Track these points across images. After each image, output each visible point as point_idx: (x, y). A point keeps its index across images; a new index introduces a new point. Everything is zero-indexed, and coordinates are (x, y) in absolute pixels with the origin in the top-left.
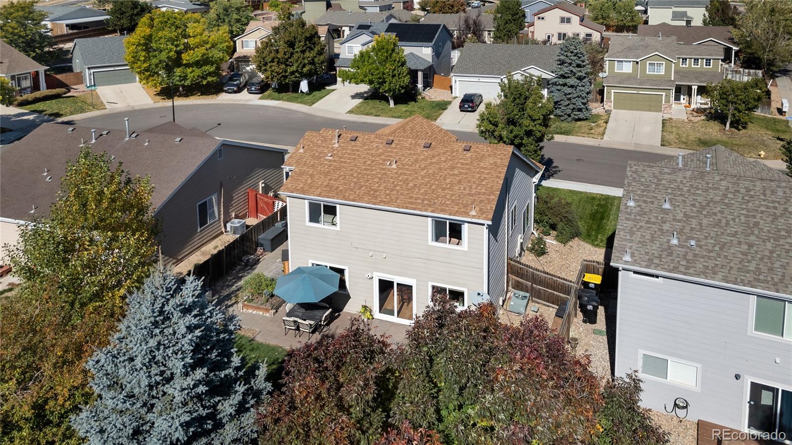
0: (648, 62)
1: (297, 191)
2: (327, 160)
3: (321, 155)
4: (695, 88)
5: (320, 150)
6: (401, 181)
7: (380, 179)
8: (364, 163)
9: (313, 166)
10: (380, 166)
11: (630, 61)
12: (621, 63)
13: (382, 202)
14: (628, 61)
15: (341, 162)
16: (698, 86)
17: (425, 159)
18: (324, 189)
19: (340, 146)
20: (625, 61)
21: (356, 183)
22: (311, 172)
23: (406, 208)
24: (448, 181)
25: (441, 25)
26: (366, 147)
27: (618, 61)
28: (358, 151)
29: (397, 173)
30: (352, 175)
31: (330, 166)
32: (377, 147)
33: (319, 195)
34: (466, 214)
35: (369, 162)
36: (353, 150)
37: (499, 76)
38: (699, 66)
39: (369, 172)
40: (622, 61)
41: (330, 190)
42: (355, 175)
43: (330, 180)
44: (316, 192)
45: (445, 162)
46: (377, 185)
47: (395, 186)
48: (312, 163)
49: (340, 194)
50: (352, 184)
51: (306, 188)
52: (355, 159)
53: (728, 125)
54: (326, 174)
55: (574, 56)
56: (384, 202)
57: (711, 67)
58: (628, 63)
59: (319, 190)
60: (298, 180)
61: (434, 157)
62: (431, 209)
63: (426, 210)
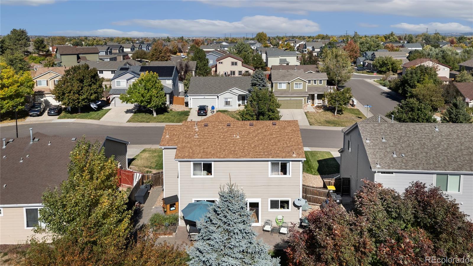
0: (294, 83)
1: (186, 157)
2: (196, 138)
3: (191, 136)
4: (316, 95)
5: (188, 133)
6: (246, 144)
7: (233, 144)
8: (220, 137)
10: (230, 138)
11: (285, 83)
12: (281, 84)
13: (240, 157)
14: (284, 83)
15: (205, 138)
16: (318, 94)
17: (254, 132)
18: (203, 154)
19: (199, 130)
20: (283, 83)
21: (220, 149)
22: (189, 146)
23: (257, 158)
24: (272, 141)
25: (174, 67)
26: (216, 129)
27: (279, 83)
28: (212, 131)
29: (241, 140)
30: (215, 144)
31: (199, 141)
32: (222, 128)
33: (201, 158)
34: (291, 157)
35: (222, 137)
36: (209, 131)
37: (217, 95)
38: (316, 84)
39: (225, 142)
40: (281, 83)
41: (207, 154)
42: (217, 144)
43: (204, 148)
44: (198, 157)
45: (265, 132)
46: (233, 148)
47: (244, 147)
48: (187, 141)
49: (213, 155)
50: (218, 149)
51: (191, 155)
52: (212, 136)
53: (336, 113)
54: (200, 146)
55: (261, 80)
56: (242, 156)
57: (322, 84)
58: (285, 84)
59: (200, 155)
62: (271, 156)
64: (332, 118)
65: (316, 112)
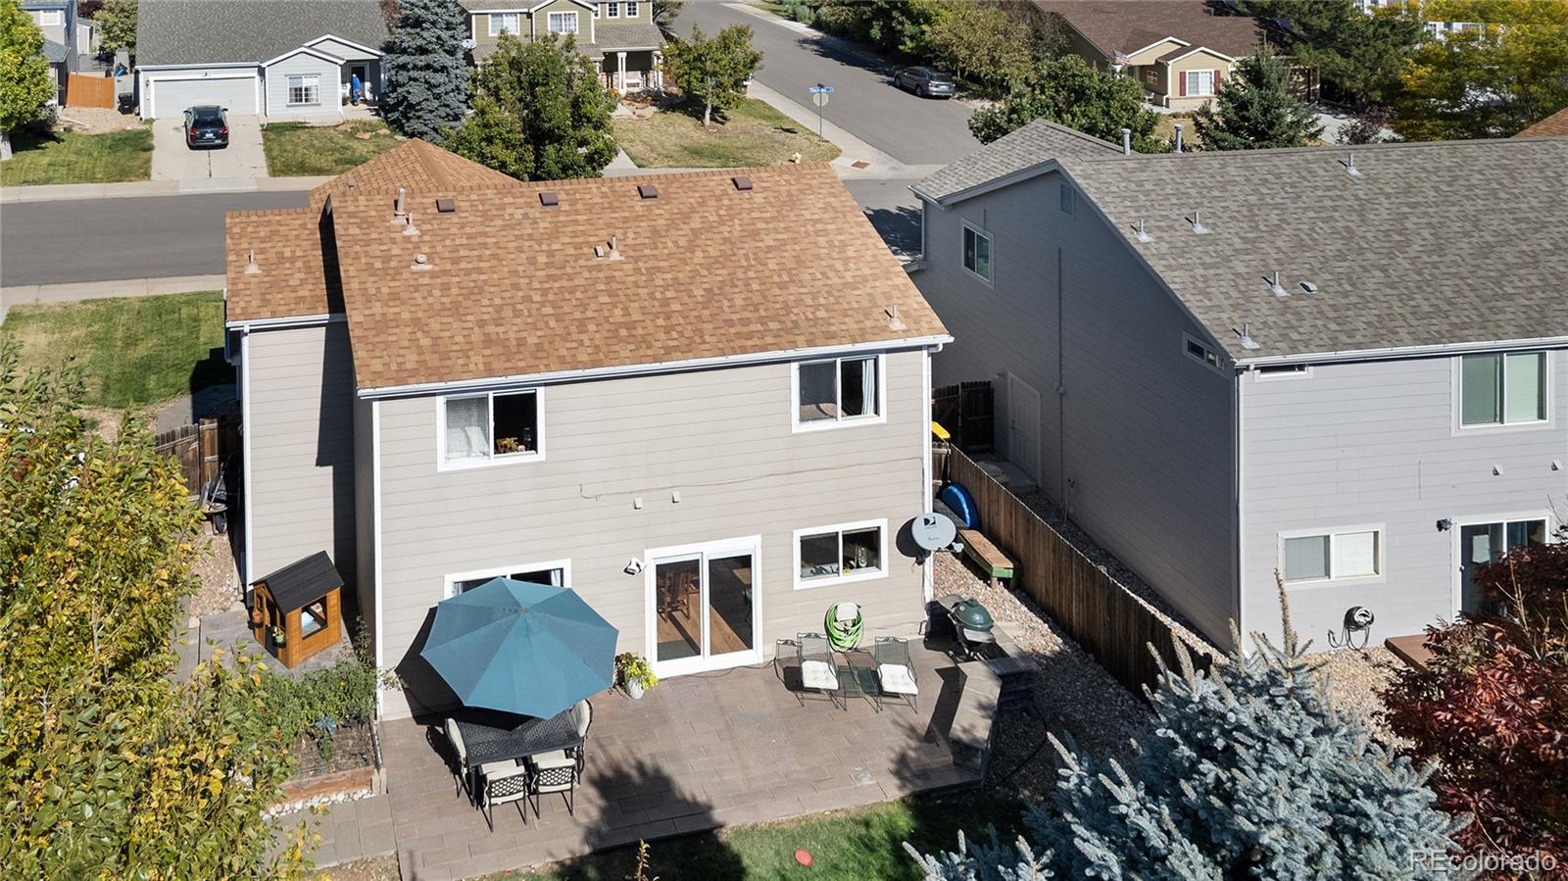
0: (549, 13)
1: (414, 375)
2: (423, 274)
3: (393, 264)
4: (622, 56)
5: (375, 249)
6: (666, 288)
7: (611, 294)
8: (532, 261)
9: (394, 297)
10: (582, 262)
11: (516, 14)
12: (499, 19)
13: (668, 353)
14: (511, 14)
15: (468, 272)
16: (629, 53)
17: (672, 224)
18: (487, 352)
19: (423, 233)
20: (507, 14)
21: (559, 319)
22: (406, 315)
23: (744, 350)
24: (772, 265)
26: (499, 222)
27: (493, 15)
28: (485, 234)
29: (637, 271)
30: (527, 299)
31: (445, 287)
32: (525, 216)
33: (490, 373)
34: (883, 332)
35: (542, 259)
36: (470, 237)
37: (257, 63)
38: (618, 17)
39: (565, 283)
40: (501, 15)
41: (509, 353)
42: (537, 298)
43: (481, 324)
44: (472, 367)
45: (722, 222)
46: (618, 312)
47: (665, 303)
48: (385, 290)
49: (540, 355)
50: (552, 324)
51: (433, 361)
52: (494, 256)
53: (707, 116)
54: (456, 310)
55: (439, 6)
56: (676, 348)
57: (637, 16)
58: (513, 18)
59: (477, 360)
60: (387, 345)
61: (686, 217)
62: (801, 339)
63: (794, 345)
64: (699, 137)
65: (635, 118)
